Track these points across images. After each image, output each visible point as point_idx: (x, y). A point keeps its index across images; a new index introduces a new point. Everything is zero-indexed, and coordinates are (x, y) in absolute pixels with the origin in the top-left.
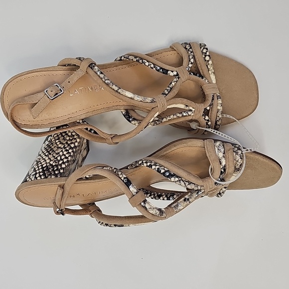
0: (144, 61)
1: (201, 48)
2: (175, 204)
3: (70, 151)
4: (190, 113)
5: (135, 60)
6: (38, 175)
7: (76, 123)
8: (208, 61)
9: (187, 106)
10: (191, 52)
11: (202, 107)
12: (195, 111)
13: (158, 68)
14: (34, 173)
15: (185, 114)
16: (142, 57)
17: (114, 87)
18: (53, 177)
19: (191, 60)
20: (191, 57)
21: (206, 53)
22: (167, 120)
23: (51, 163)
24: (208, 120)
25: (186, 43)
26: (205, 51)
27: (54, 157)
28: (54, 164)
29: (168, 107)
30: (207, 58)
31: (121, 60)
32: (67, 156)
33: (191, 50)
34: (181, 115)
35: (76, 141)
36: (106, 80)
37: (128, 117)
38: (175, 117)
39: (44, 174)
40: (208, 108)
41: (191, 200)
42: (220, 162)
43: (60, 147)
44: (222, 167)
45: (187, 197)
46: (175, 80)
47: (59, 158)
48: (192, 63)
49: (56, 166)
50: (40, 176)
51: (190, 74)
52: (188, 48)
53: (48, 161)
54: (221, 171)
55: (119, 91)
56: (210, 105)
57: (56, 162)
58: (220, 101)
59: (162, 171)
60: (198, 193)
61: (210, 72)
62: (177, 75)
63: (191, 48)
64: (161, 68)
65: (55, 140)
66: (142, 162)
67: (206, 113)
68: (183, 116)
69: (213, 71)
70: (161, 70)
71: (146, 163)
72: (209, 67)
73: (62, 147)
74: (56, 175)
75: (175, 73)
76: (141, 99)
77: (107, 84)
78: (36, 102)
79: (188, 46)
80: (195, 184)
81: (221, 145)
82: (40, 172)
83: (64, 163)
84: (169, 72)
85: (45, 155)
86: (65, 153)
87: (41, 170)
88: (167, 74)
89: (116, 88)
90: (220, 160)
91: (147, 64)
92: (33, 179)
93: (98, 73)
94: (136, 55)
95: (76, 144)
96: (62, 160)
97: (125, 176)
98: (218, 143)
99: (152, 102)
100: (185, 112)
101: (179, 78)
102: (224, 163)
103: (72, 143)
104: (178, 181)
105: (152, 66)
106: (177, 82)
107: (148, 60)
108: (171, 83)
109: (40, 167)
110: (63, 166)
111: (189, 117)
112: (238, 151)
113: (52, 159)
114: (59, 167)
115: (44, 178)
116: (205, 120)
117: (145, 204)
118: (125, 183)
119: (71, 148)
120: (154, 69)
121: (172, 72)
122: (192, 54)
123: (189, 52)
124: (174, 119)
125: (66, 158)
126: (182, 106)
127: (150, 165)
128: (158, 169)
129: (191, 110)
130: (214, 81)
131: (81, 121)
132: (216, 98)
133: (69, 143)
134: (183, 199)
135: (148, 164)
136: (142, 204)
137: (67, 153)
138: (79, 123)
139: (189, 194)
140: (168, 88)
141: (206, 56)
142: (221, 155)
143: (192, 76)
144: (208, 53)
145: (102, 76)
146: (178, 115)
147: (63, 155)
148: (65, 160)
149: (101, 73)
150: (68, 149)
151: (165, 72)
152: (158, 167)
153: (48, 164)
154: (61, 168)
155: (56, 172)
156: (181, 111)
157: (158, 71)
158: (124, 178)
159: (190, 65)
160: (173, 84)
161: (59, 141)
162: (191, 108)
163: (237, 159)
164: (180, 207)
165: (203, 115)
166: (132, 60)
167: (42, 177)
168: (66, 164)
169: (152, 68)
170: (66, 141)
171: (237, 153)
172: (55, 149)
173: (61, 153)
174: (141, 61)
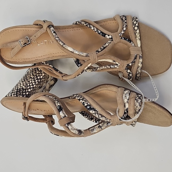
0: (91, 26)
1: (133, 20)
2: (92, 128)
3: (36, 81)
4: (116, 66)
5: (85, 25)
6: (13, 94)
7: (41, 63)
8: (136, 30)
9: (114, 61)
10: (125, 23)
11: (125, 63)
12: (120, 65)
13: (100, 32)
14: (12, 92)
15: (112, 67)
16: (91, 23)
17: (60, 43)
18: (21, 96)
19: (124, 29)
20: (124, 26)
21: (135, 24)
22: (100, 69)
23: (23, 87)
24: (129, 73)
25: (123, 16)
26: (135, 23)
27: (26, 83)
28: (24, 88)
29: (99, 61)
30: (136, 28)
31: (76, 24)
32: (33, 84)
33: (125, 21)
34: (109, 67)
35: (42, 75)
36: (56, 37)
37: (77, 63)
38: (105, 68)
39: (17, 94)
40: (130, 64)
41: (102, 128)
42: (125, 105)
43: (31, 78)
44: (125, 109)
45: (101, 125)
46: (109, 42)
47: (28, 85)
48: (124, 31)
49: (25, 89)
50: (14, 94)
51: (121, 38)
52: (124, 19)
53: (22, 85)
54: (125, 112)
55: (64, 46)
56: (132, 63)
57: (26, 87)
58: (141, 60)
59: (86, 105)
60: (107, 124)
61: (137, 38)
62: (112, 38)
63: (126, 19)
64: (102, 32)
65: (31, 72)
66: (76, 96)
67: (129, 67)
68: (111, 68)
69: (139, 38)
70: (101, 34)
71: (78, 97)
72: (137, 35)
73: (33, 77)
74: (23, 96)
75: (110, 37)
76: (78, 54)
77: (57, 41)
78: (13, 47)
79: (124, 18)
80: (105, 117)
81: (128, 93)
82: (15, 92)
83: (30, 88)
84: (106, 36)
85: (22, 82)
86: (33, 82)
87: (16, 91)
88: (104, 36)
89: (62, 44)
90: (125, 104)
91: (92, 28)
92: (10, 96)
93: (52, 32)
94: (87, 21)
95: (41, 77)
96: (30, 86)
97: (59, 104)
98: (126, 92)
99: (86, 56)
100: (112, 65)
101: (112, 41)
102: (127, 107)
103: (39, 76)
104: (94, 113)
105: (96, 30)
106: (110, 43)
107: (94, 25)
108: (105, 44)
109: (16, 89)
110: (29, 90)
111: (115, 69)
112: (139, 100)
113: (25, 84)
114: (27, 91)
115: (16, 96)
116: (128, 72)
117: (68, 125)
118: (58, 109)
119: (38, 79)
120: (97, 32)
121: (109, 35)
122: (126, 24)
123: (124, 23)
124: (105, 69)
125: (33, 85)
126: (111, 61)
127: (80, 99)
128: (83, 103)
129: (117, 65)
130: (139, 45)
131: (45, 63)
132: (138, 57)
133: (37, 75)
134: (98, 126)
135: (79, 98)
136: (66, 125)
137: (34, 82)
138: (43, 63)
139: (103, 123)
140: (102, 47)
141: (135, 26)
142: (126, 100)
143: (123, 40)
144: (137, 25)
145: (54, 34)
146: (108, 67)
147: (31, 83)
148: (32, 87)
149: (54, 32)
150: (35, 79)
151: (104, 35)
152: (83, 101)
153: (21, 88)
154: (28, 92)
155: (24, 94)
156: (110, 64)
157: (99, 34)
158: (58, 106)
159: (123, 32)
160: (107, 44)
161: (32, 74)
162: (117, 63)
163: (137, 106)
164: (95, 131)
165: (126, 69)
166: (83, 24)
167: (15, 95)
168: (32, 89)
169: (95, 31)
170: (36, 74)
171: (137, 101)
172: (28, 78)
173: (31, 82)
174: (88, 26)
